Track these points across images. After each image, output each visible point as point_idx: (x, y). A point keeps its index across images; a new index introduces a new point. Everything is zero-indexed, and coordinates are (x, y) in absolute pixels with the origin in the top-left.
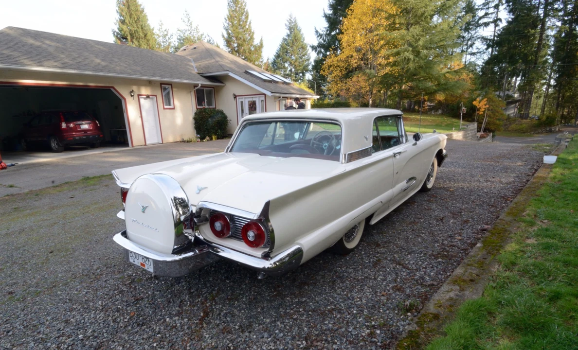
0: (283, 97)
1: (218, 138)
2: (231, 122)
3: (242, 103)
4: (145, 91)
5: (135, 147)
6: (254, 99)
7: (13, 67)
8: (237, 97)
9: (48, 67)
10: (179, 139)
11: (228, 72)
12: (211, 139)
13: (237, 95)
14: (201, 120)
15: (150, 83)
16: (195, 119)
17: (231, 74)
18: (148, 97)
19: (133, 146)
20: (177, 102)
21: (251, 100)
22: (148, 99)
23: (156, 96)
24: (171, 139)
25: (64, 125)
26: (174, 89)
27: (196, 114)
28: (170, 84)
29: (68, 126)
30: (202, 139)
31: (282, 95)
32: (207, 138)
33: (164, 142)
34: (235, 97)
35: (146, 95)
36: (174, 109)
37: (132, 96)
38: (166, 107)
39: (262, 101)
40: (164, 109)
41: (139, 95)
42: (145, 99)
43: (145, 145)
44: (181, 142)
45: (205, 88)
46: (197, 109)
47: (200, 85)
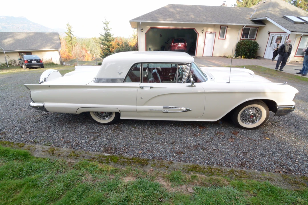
0: (303, 35)
1: (245, 58)
2: (260, 49)
3: (273, 37)
4: (210, 30)
5: (197, 57)
6: (281, 36)
7: (154, 22)
8: (271, 34)
9: (167, 21)
10: (222, 56)
11: (267, 18)
12: (241, 58)
13: (271, 32)
14: (240, 46)
15: (214, 26)
16: (237, 45)
17: (268, 19)
18: (211, 33)
19: (196, 56)
20: (228, 36)
21: (279, 36)
22: (211, 34)
23: (216, 32)
24: (217, 55)
25: (172, 44)
26: (228, 29)
27: (238, 43)
28: (227, 26)
29: (173, 45)
30: (236, 57)
31: (303, 34)
32: (240, 57)
33: (213, 56)
34: (269, 33)
35: (210, 32)
36: (225, 39)
37: (202, 32)
38: (220, 38)
39: (286, 37)
40: (219, 39)
41: (206, 32)
42: (209, 34)
43: (203, 56)
44: (222, 57)
45: (251, 28)
46: (241, 40)
47: (245, 26)
